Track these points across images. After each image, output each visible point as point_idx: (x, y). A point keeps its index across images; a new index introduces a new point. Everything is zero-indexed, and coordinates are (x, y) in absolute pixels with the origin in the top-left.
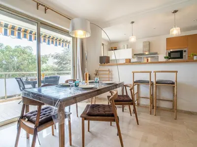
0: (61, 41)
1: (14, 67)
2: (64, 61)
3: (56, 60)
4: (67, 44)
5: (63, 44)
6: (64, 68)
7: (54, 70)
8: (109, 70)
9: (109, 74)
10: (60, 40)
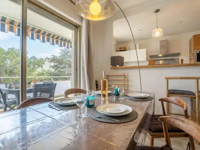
0: (59, 39)
1: (6, 71)
2: (61, 64)
3: (52, 64)
4: (67, 44)
5: (61, 42)
6: (61, 72)
7: (50, 74)
8: (124, 75)
9: (124, 80)
10: (57, 38)
